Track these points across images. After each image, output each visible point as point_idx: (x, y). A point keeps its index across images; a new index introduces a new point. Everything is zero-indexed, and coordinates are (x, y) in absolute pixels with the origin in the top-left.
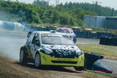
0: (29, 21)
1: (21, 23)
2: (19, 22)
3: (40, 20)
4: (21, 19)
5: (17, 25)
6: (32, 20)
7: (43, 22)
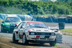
0: (36, 13)
1: (30, 15)
2: (29, 14)
3: (43, 12)
4: (30, 12)
5: (27, 17)
6: (38, 13)
7: (46, 13)
